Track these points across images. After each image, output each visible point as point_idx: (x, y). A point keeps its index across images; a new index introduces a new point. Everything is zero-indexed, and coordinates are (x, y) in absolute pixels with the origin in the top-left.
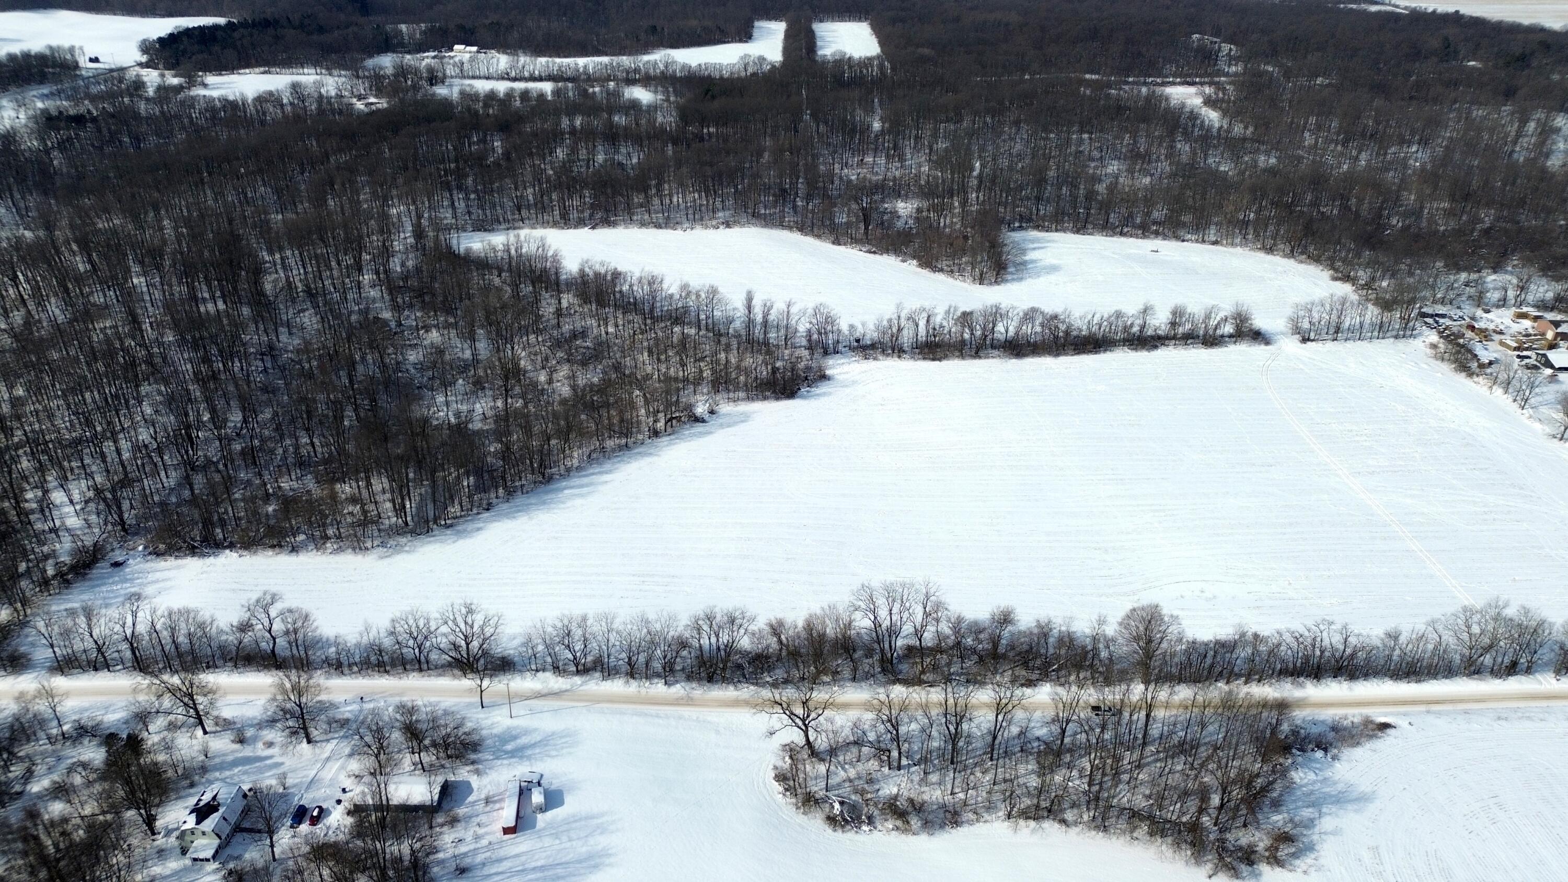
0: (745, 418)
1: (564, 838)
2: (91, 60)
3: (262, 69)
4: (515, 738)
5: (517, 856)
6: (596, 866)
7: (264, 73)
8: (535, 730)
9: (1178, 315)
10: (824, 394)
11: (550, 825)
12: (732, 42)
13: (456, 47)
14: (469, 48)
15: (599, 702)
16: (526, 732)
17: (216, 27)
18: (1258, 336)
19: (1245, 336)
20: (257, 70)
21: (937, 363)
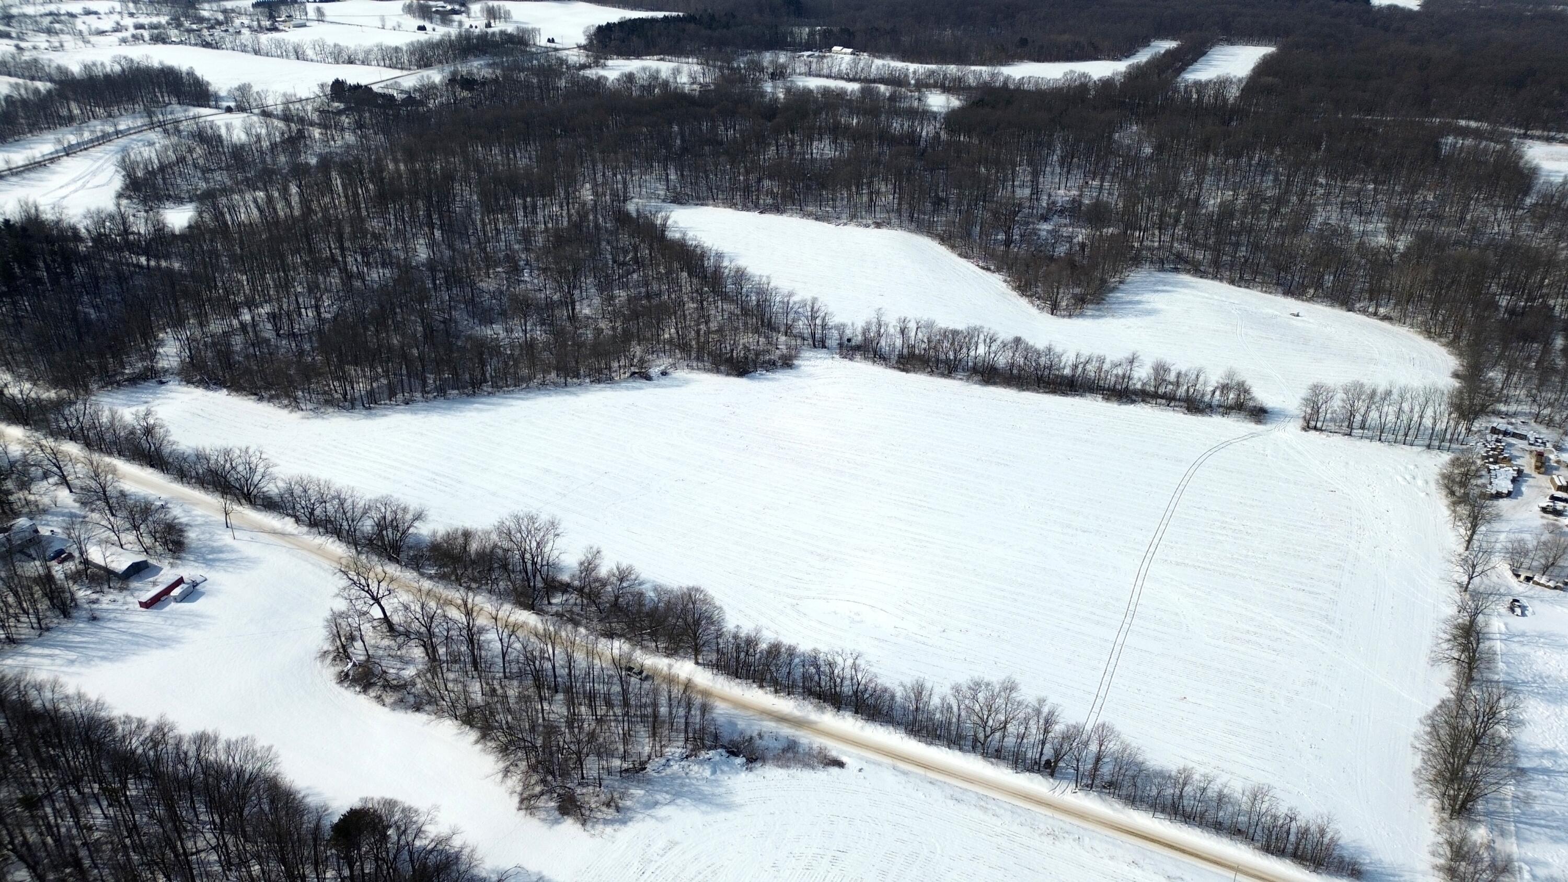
0: (687, 382)
1: (169, 622)
2: (549, 41)
3: (658, 57)
4: (221, 552)
5: (132, 622)
6: (164, 646)
7: (661, 60)
8: (239, 551)
9: (1160, 370)
10: (773, 379)
11: (172, 612)
12: (1105, 59)
13: (836, 48)
14: (846, 50)
15: (304, 549)
16: (233, 551)
17: (653, 20)
18: (1259, 414)
19: (1245, 410)
20: (655, 57)
21: (904, 373)
